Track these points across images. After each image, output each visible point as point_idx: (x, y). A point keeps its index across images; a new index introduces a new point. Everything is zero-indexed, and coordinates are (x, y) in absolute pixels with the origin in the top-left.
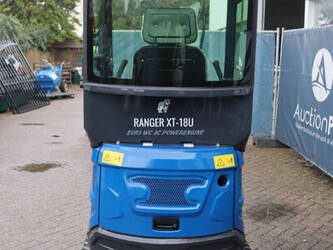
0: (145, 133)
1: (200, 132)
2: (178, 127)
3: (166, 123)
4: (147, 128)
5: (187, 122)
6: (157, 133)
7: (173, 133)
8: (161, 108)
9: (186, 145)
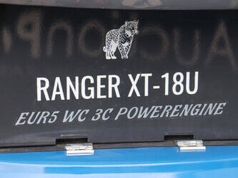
0: (69, 117)
1: (215, 109)
2: (157, 98)
3: (125, 86)
4: (74, 104)
5: (181, 83)
6: (101, 115)
7: (143, 113)
8: (113, 46)
9: (184, 146)
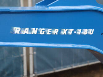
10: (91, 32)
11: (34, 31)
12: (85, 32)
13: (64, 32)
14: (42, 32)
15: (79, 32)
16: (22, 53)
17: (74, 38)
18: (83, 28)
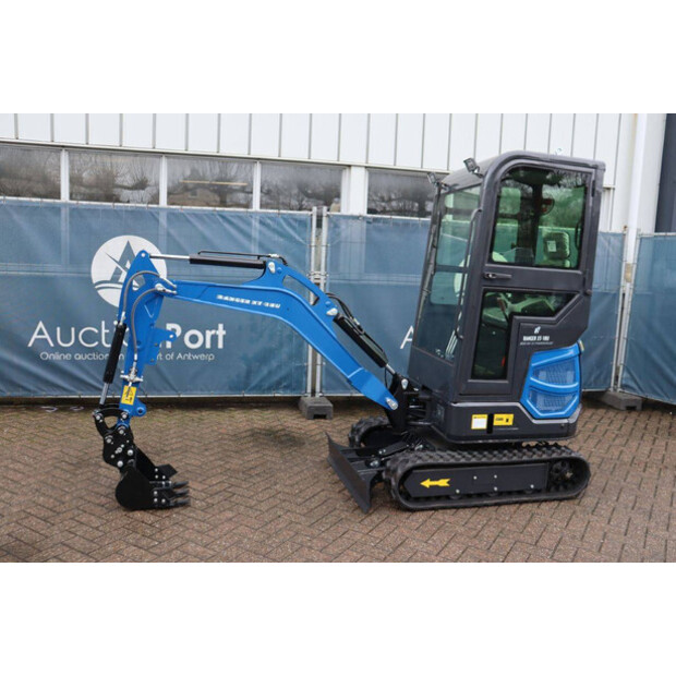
10: (278, 306)
11: (232, 299)
12: (272, 305)
13: (255, 303)
14: (237, 300)
15: (267, 304)
16: (307, 361)
17: (262, 308)
18: (271, 302)
